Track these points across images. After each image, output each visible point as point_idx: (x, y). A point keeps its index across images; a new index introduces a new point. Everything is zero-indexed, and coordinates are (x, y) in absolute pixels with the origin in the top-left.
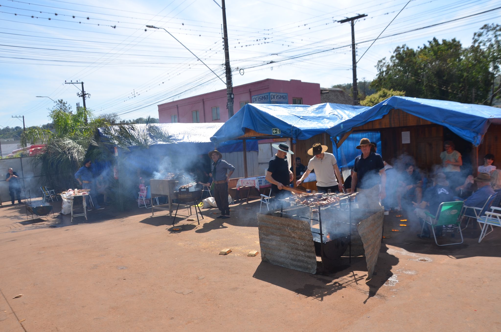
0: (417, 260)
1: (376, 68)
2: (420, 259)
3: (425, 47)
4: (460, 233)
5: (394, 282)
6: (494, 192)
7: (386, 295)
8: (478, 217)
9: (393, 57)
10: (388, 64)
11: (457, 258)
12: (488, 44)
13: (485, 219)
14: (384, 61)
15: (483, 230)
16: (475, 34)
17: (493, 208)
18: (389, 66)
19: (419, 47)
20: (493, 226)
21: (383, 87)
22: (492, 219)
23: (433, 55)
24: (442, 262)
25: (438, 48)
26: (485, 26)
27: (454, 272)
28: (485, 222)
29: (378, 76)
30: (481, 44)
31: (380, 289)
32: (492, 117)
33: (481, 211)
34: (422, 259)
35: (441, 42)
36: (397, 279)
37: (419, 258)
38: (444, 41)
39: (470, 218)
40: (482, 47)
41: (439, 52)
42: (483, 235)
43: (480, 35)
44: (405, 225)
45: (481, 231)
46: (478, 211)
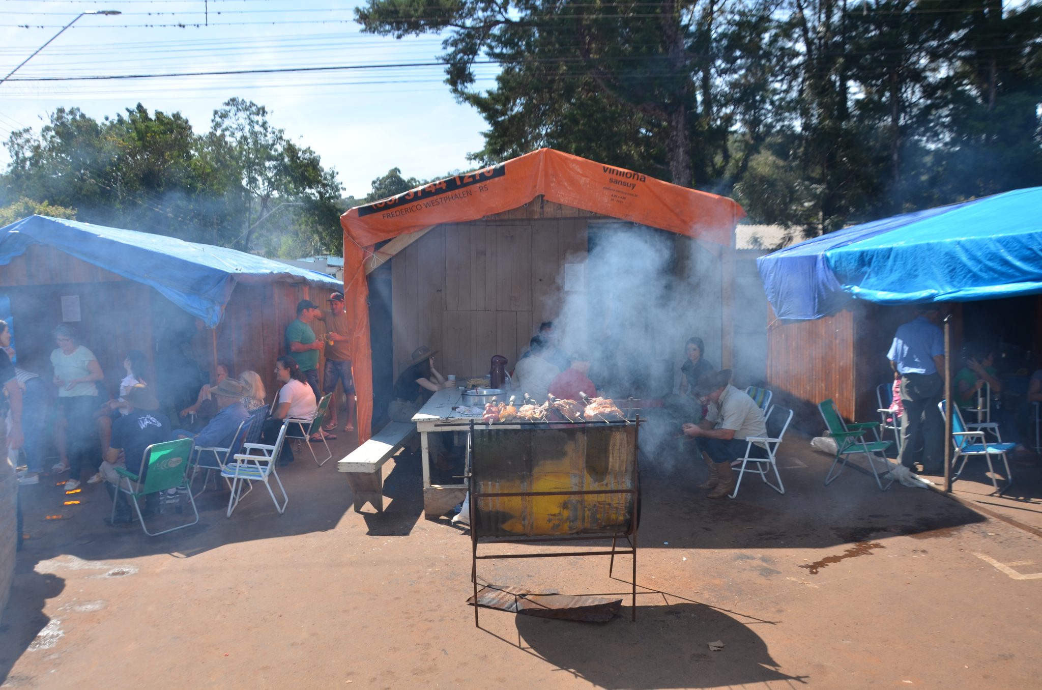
0: (106, 575)
1: (6, 148)
2: (111, 572)
3: (121, 121)
4: (191, 502)
5: (52, 637)
6: (247, 415)
7: (33, 674)
8: (223, 467)
9: (47, 129)
10: (36, 144)
11: (188, 556)
12: (238, 135)
13: (235, 469)
14: (26, 136)
15: (233, 490)
16: (216, 112)
17: (248, 446)
18: (38, 147)
19: (107, 119)
20: (250, 480)
21: (23, 195)
22: (248, 467)
23: (136, 138)
24: (158, 571)
25: (147, 126)
26: (233, 100)
27: (182, 586)
28: (236, 476)
29: (12, 167)
30: (227, 133)
31: (17, 662)
32: (238, 272)
33: (228, 455)
34: (116, 570)
35: (152, 115)
36: (59, 630)
37: (109, 569)
38: (159, 114)
39: (209, 470)
40: (228, 139)
41: (149, 135)
42: (234, 499)
43: (224, 116)
44: (77, 502)
45: (230, 493)
46: (222, 454)
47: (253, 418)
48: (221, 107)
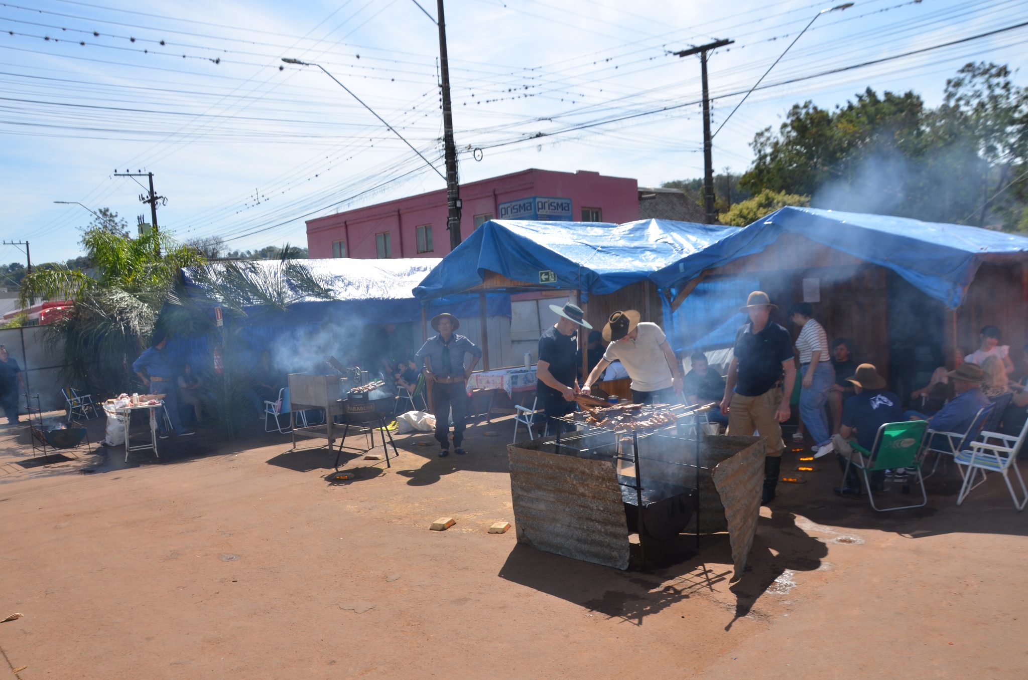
0: (834, 540)
1: (751, 149)
2: (839, 538)
3: (851, 107)
4: (920, 484)
5: (786, 585)
6: (987, 401)
7: (770, 613)
8: (956, 453)
9: (785, 126)
10: (775, 140)
11: (915, 536)
12: (975, 102)
13: (970, 457)
14: (767, 134)
15: (966, 480)
16: (949, 82)
17: (986, 434)
18: (777, 143)
19: (837, 107)
20: (985, 470)
21: (765, 187)
22: (984, 457)
23: (866, 122)
24: (883, 545)
25: (877, 109)
26: (970, 66)
27: (907, 565)
28: (971, 463)
29: (755, 164)
30: (962, 103)
31: (758, 600)
32: (983, 251)
33: (962, 441)
34: (844, 537)
35: (881, 97)
36: (792, 581)
37: (838, 535)
38: (888, 94)
39: (940, 455)
40: (963, 108)
41: (878, 117)
42: (966, 488)
43: (958, 84)
44: (810, 469)
45: (962, 482)
46: (956, 441)
47: (993, 406)
48: (954, 75)
